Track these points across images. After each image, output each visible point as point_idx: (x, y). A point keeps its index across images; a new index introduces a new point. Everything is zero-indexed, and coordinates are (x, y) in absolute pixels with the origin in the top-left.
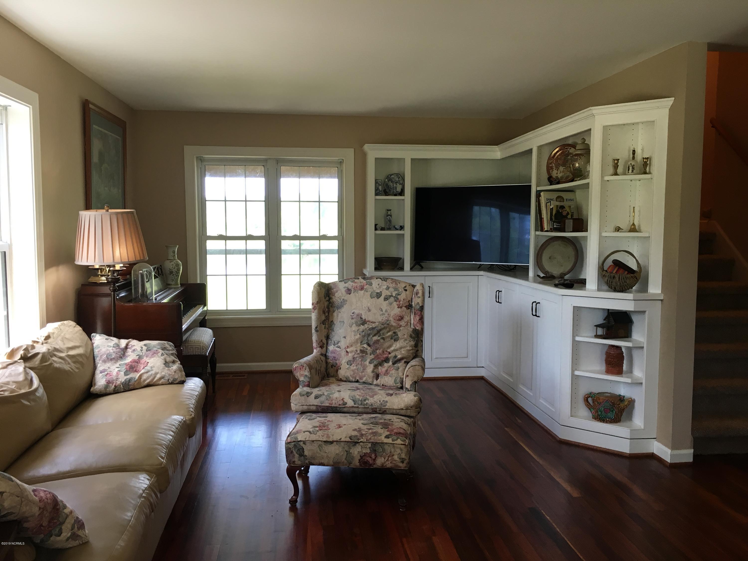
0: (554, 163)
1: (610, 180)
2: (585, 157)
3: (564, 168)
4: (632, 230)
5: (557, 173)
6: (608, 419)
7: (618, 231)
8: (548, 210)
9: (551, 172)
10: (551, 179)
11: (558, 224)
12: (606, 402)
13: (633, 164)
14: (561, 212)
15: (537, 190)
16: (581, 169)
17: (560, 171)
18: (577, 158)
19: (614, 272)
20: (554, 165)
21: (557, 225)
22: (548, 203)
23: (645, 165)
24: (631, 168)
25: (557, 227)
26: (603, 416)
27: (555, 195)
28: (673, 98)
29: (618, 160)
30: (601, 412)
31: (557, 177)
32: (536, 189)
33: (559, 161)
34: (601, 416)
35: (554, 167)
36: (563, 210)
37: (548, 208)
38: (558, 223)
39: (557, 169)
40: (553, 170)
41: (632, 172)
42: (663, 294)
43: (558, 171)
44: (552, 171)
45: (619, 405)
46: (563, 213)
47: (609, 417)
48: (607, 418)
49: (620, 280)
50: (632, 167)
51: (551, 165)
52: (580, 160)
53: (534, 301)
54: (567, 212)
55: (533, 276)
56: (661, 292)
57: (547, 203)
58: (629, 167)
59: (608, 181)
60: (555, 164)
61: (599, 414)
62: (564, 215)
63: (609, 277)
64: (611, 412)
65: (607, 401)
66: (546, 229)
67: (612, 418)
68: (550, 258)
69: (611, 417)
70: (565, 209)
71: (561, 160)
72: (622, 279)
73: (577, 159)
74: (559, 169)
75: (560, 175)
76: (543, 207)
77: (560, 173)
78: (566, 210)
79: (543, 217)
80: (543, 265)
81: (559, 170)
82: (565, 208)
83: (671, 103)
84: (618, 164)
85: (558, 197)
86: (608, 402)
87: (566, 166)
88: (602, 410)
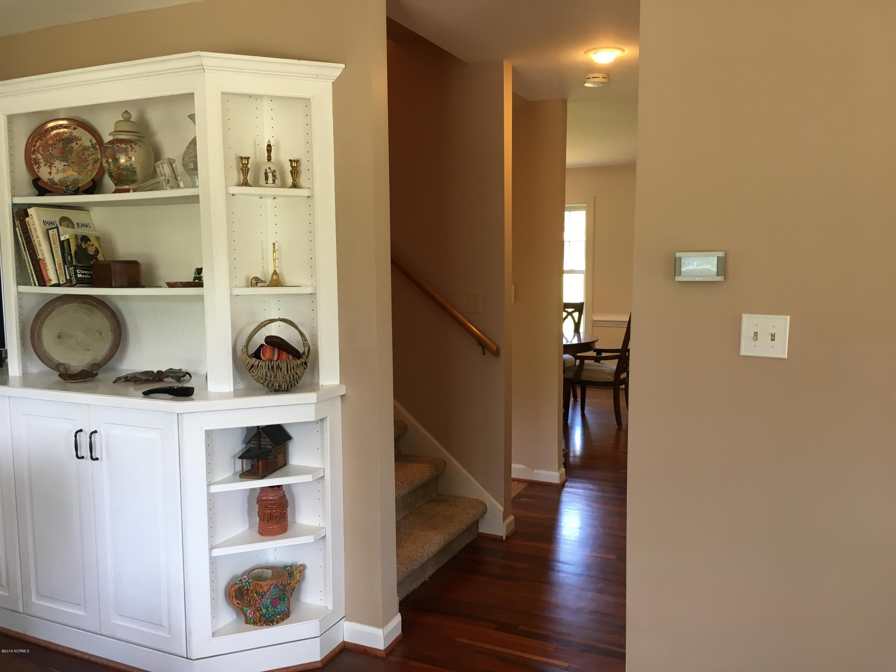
0: (39, 153)
1: (238, 194)
2: (140, 146)
3: (65, 163)
4: (274, 282)
5: (50, 173)
6: (278, 617)
7: (256, 284)
8: (54, 244)
9: (37, 170)
10: (39, 183)
11: (83, 272)
12: (274, 587)
13: (272, 169)
14: (85, 248)
15: (14, 203)
16: (136, 168)
17: (58, 170)
18: (125, 146)
19: (275, 358)
20: (40, 157)
21: (82, 274)
22: (51, 229)
23: (295, 172)
24: (270, 175)
25: (83, 276)
26: (270, 615)
27: (55, 216)
28: (343, 66)
29: (248, 158)
30: (267, 608)
31: (52, 179)
32: (12, 201)
33: (52, 150)
34: (267, 616)
35: (42, 161)
36: (87, 244)
37: (54, 240)
38: (84, 270)
39: (48, 165)
40: (39, 165)
41: (273, 183)
42: (345, 386)
43: (51, 169)
44: (38, 168)
45: (290, 584)
46: (88, 249)
47: (280, 612)
48: (277, 615)
49: (289, 371)
50: (273, 173)
51: (34, 156)
52: (132, 151)
53: (79, 429)
54: (95, 249)
55: (21, 374)
56: (339, 383)
57: (48, 230)
58: (266, 174)
59: (233, 195)
60: (42, 155)
61: (264, 612)
62: (91, 254)
63: (269, 369)
64: (281, 602)
65: (276, 585)
66: (54, 281)
67: (285, 610)
68: (59, 337)
69: (283, 610)
70: (91, 243)
71: (55, 148)
72: (291, 371)
73: (126, 148)
74: (54, 165)
75: (57, 177)
76: (38, 237)
77: (56, 173)
78: (93, 245)
79: (40, 257)
80: (46, 351)
81: (53, 168)
82: (90, 241)
83: (338, 73)
84: (249, 166)
85: (64, 220)
86: (278, 586)
87: (70, 161)
88: (269, 603)
